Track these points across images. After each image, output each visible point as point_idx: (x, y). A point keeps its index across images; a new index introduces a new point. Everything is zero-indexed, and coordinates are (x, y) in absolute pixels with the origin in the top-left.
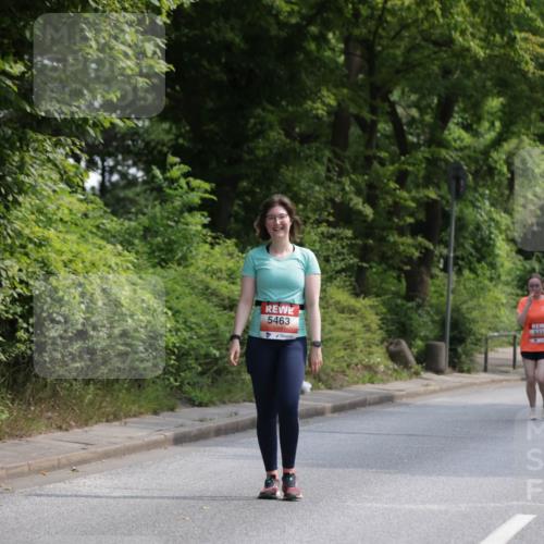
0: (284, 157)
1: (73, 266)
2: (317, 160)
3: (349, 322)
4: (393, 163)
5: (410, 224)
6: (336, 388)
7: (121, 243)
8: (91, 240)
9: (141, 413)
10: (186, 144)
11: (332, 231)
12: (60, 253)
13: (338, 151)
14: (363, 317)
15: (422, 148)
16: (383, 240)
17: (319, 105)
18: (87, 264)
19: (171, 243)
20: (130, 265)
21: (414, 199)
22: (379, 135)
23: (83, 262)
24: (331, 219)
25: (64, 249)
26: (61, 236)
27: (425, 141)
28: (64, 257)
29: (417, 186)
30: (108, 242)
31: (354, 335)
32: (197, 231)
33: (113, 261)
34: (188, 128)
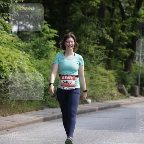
0: (82, 21)
1: (8, 59)
2: (93, 22)
3: (104, 79)
4: (120, 23)
5: (126, 45)
6: (100, 102)
7: (25, 51)
8: (14, 50)
9: (32, 110)
10: (48, 16)
11: (99, 47)
12: (3, 54)
13: (101, 19)
14: (109, 77)
15: (131, 18)
16: (116, 50)
17: (94, 2)
18: (13, 58)
19: (42, 51)
20: (28, 59)
21: (127, 36)
22: (115, 13)
23: (11, 57)
24: (98, 43)
25: (5, 53)
26: (4, 48)
27: (132, 15)
28: (5, 56)
29: (129, 31)
30: (20, 50)
31: (106, 83)
32: (52, 47)
33: (22, 57)
34: (48, 11)
